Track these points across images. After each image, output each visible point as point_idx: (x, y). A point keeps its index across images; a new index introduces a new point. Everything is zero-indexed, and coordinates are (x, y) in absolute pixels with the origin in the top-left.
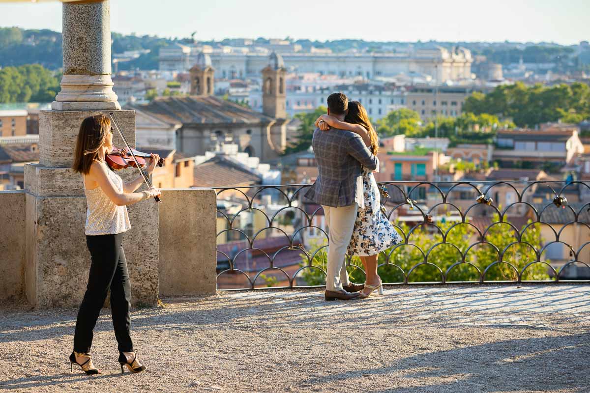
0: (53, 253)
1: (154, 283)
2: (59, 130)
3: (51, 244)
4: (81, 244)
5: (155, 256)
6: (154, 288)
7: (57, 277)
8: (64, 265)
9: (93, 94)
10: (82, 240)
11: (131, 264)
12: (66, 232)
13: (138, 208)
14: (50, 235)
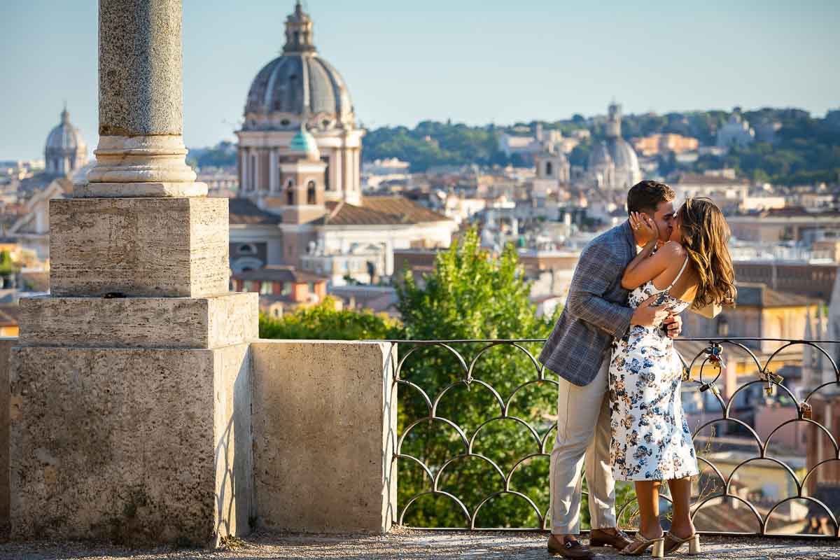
0: (35, 444)
1: (207, 505)
2: (62, 231)
3: (32, 428)
4: (82, 431)
5: (209, 457)
6: (207, 514)
7: (42, 486)
8: (53, 466)
9: (128, 170)
10: (84, 423)
11: (167, 469)
12: (57, 408)
13: (179, 370)
14: (30, 412)
